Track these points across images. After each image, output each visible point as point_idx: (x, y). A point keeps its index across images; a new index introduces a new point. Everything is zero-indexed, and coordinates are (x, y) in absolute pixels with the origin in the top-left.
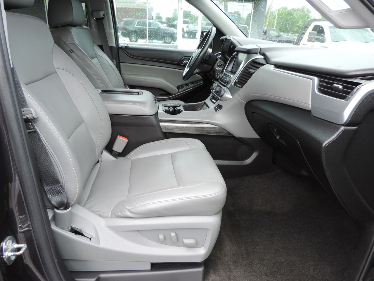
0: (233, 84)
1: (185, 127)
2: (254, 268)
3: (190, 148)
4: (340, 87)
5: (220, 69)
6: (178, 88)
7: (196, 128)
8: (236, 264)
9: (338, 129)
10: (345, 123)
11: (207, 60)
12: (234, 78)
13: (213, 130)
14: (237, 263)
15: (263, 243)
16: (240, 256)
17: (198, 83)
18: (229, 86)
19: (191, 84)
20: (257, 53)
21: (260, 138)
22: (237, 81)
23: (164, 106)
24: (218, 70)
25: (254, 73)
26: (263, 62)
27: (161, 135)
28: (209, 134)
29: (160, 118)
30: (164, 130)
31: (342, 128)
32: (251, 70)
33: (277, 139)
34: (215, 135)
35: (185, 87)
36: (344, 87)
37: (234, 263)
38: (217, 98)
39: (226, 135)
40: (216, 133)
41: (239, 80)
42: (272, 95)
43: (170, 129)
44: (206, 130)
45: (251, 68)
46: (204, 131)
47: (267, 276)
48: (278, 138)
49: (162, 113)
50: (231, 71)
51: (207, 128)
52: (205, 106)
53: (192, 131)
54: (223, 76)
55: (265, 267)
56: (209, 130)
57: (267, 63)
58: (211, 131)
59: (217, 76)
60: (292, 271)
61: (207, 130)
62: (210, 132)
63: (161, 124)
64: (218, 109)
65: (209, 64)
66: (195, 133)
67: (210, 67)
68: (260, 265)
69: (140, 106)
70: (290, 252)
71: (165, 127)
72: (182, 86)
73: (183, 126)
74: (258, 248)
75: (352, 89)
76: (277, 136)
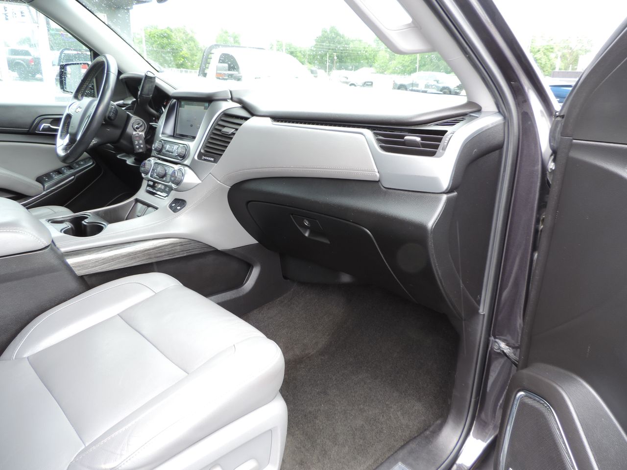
0: (196, 158)
1: (124, 255)
2: (332, 457)
3: (154, 294)
4: (418, 139)
5: (140, 133)
6: (40, 180)
7: (146, 252)
8: (305, 465)
9: (439, 200)
10: (447, 190)
11: (112, 118)
12: (194, 146)
13: (178, 247)
14: (306, 463)
15: (320, 410)
16: (303, 449)
17: (83, 165)
18: (187, 162)
19: (69, 169)
20: (225, 100)
21: (258, 242)
22: (202, 151)
23: (52, 222)
24: (137, 136)
25: (233, 134)
26: (243, 113)
27: (73, 285)
28: (173, 257)
29: (63, 250)
30: (80, 272)
31: (444, 197)
32: (225, 130)
33: (305, 236)
34: (185, 255)
35: (57, 178)
36: (423, 139)
37: (302, 465)
38: (165, 188)
39: (202, 251)
40: (185, 252)
41: (205, 149)
42: (292, 166)
43: (93, 267)
44: (166, 252)
45: (224, 126)
46: (163, 254)
47: (355, 458)
48: (307, 235)
49: (61, 237)
50: (172, 134)
51: (168, 247)
52: (139, 205)
53: (141, 259)
54: (163, 146)
55: (345, 446)
56: (172, 250)
57: (253, 115)
58: (176, 250)
59: (137, 147)
60: (382, 432)
61: (167, 250)
62: (175, 253)
63: (70, 261)
64: (178, 208)
65: (115, 126)
66: (147, 263)
67: (118, 132)
68: (337, 447)
69: (13, 232)
70: (362, 406)
71: (81, 265)
72: (48, 176)
73: (120, 254)
74: (317, 422)
75: (440, 140)
76: (305, 232)
